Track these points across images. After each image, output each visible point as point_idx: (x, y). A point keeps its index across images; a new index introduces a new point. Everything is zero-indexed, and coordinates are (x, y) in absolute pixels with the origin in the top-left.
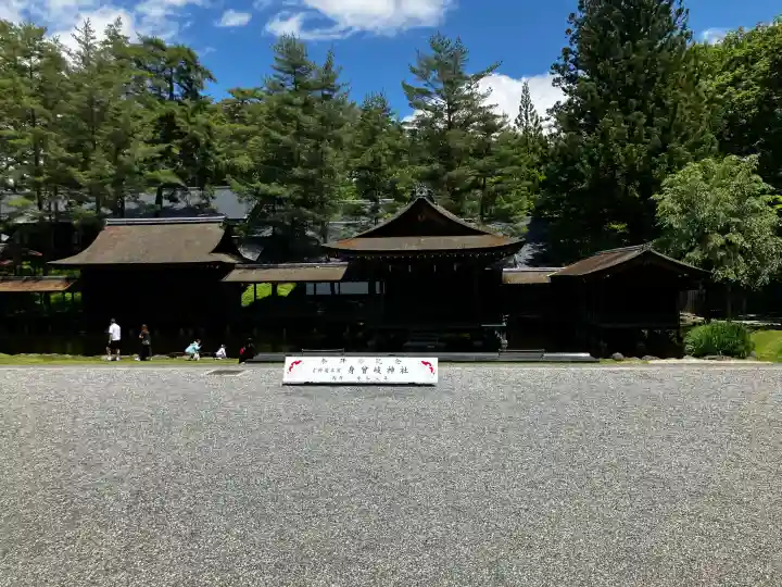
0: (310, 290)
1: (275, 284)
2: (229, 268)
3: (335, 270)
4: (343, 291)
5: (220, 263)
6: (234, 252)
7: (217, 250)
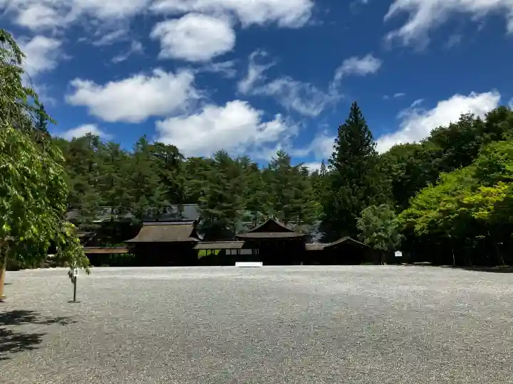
0: (228, 253)
1: (212, 250)
2: (196, 243)
3: (240, 244)
4: (241, 253)
5: (193, 241)
6: (197, 237)
7: (191, 236)
